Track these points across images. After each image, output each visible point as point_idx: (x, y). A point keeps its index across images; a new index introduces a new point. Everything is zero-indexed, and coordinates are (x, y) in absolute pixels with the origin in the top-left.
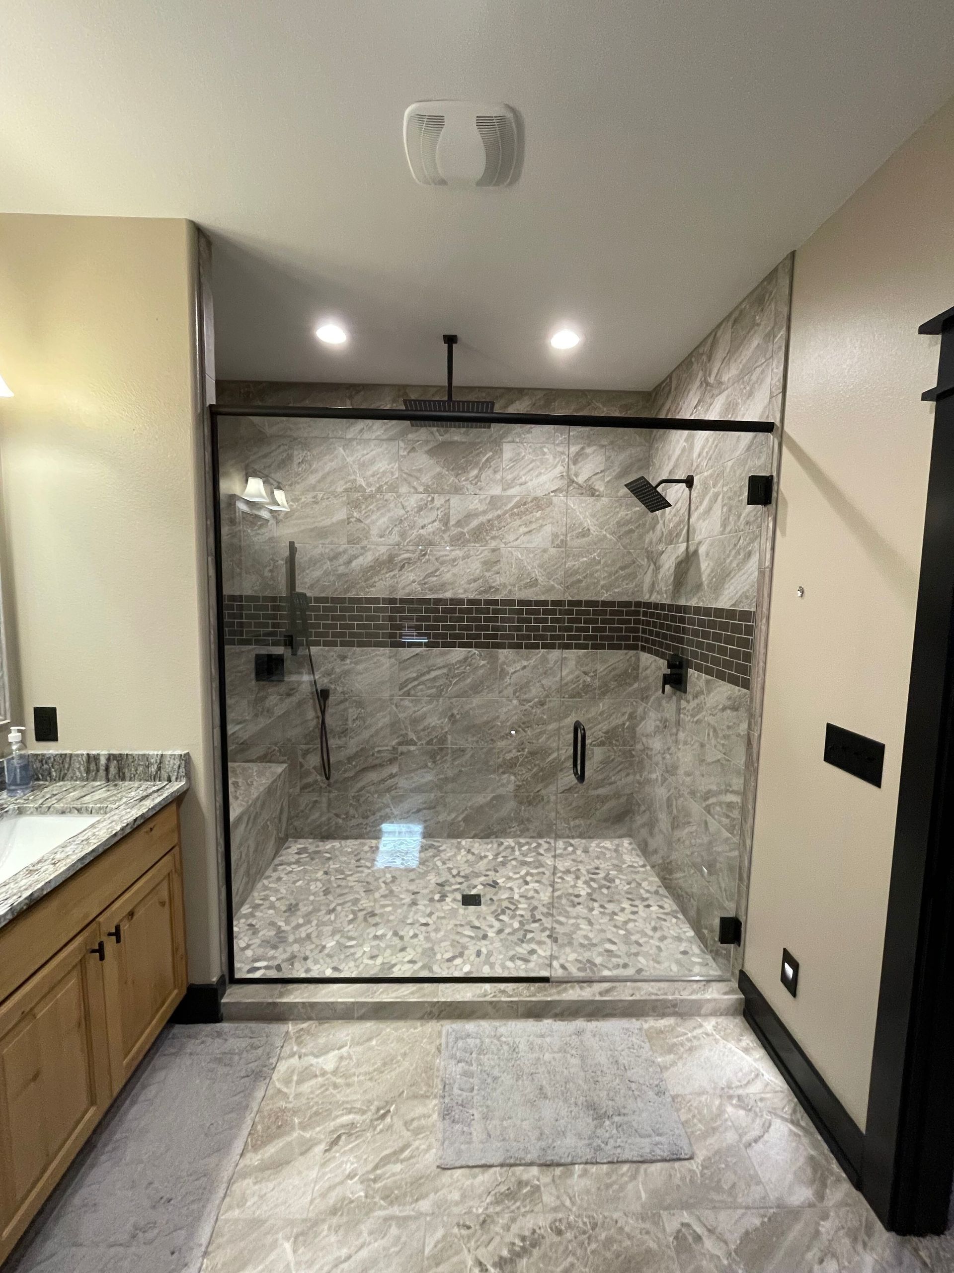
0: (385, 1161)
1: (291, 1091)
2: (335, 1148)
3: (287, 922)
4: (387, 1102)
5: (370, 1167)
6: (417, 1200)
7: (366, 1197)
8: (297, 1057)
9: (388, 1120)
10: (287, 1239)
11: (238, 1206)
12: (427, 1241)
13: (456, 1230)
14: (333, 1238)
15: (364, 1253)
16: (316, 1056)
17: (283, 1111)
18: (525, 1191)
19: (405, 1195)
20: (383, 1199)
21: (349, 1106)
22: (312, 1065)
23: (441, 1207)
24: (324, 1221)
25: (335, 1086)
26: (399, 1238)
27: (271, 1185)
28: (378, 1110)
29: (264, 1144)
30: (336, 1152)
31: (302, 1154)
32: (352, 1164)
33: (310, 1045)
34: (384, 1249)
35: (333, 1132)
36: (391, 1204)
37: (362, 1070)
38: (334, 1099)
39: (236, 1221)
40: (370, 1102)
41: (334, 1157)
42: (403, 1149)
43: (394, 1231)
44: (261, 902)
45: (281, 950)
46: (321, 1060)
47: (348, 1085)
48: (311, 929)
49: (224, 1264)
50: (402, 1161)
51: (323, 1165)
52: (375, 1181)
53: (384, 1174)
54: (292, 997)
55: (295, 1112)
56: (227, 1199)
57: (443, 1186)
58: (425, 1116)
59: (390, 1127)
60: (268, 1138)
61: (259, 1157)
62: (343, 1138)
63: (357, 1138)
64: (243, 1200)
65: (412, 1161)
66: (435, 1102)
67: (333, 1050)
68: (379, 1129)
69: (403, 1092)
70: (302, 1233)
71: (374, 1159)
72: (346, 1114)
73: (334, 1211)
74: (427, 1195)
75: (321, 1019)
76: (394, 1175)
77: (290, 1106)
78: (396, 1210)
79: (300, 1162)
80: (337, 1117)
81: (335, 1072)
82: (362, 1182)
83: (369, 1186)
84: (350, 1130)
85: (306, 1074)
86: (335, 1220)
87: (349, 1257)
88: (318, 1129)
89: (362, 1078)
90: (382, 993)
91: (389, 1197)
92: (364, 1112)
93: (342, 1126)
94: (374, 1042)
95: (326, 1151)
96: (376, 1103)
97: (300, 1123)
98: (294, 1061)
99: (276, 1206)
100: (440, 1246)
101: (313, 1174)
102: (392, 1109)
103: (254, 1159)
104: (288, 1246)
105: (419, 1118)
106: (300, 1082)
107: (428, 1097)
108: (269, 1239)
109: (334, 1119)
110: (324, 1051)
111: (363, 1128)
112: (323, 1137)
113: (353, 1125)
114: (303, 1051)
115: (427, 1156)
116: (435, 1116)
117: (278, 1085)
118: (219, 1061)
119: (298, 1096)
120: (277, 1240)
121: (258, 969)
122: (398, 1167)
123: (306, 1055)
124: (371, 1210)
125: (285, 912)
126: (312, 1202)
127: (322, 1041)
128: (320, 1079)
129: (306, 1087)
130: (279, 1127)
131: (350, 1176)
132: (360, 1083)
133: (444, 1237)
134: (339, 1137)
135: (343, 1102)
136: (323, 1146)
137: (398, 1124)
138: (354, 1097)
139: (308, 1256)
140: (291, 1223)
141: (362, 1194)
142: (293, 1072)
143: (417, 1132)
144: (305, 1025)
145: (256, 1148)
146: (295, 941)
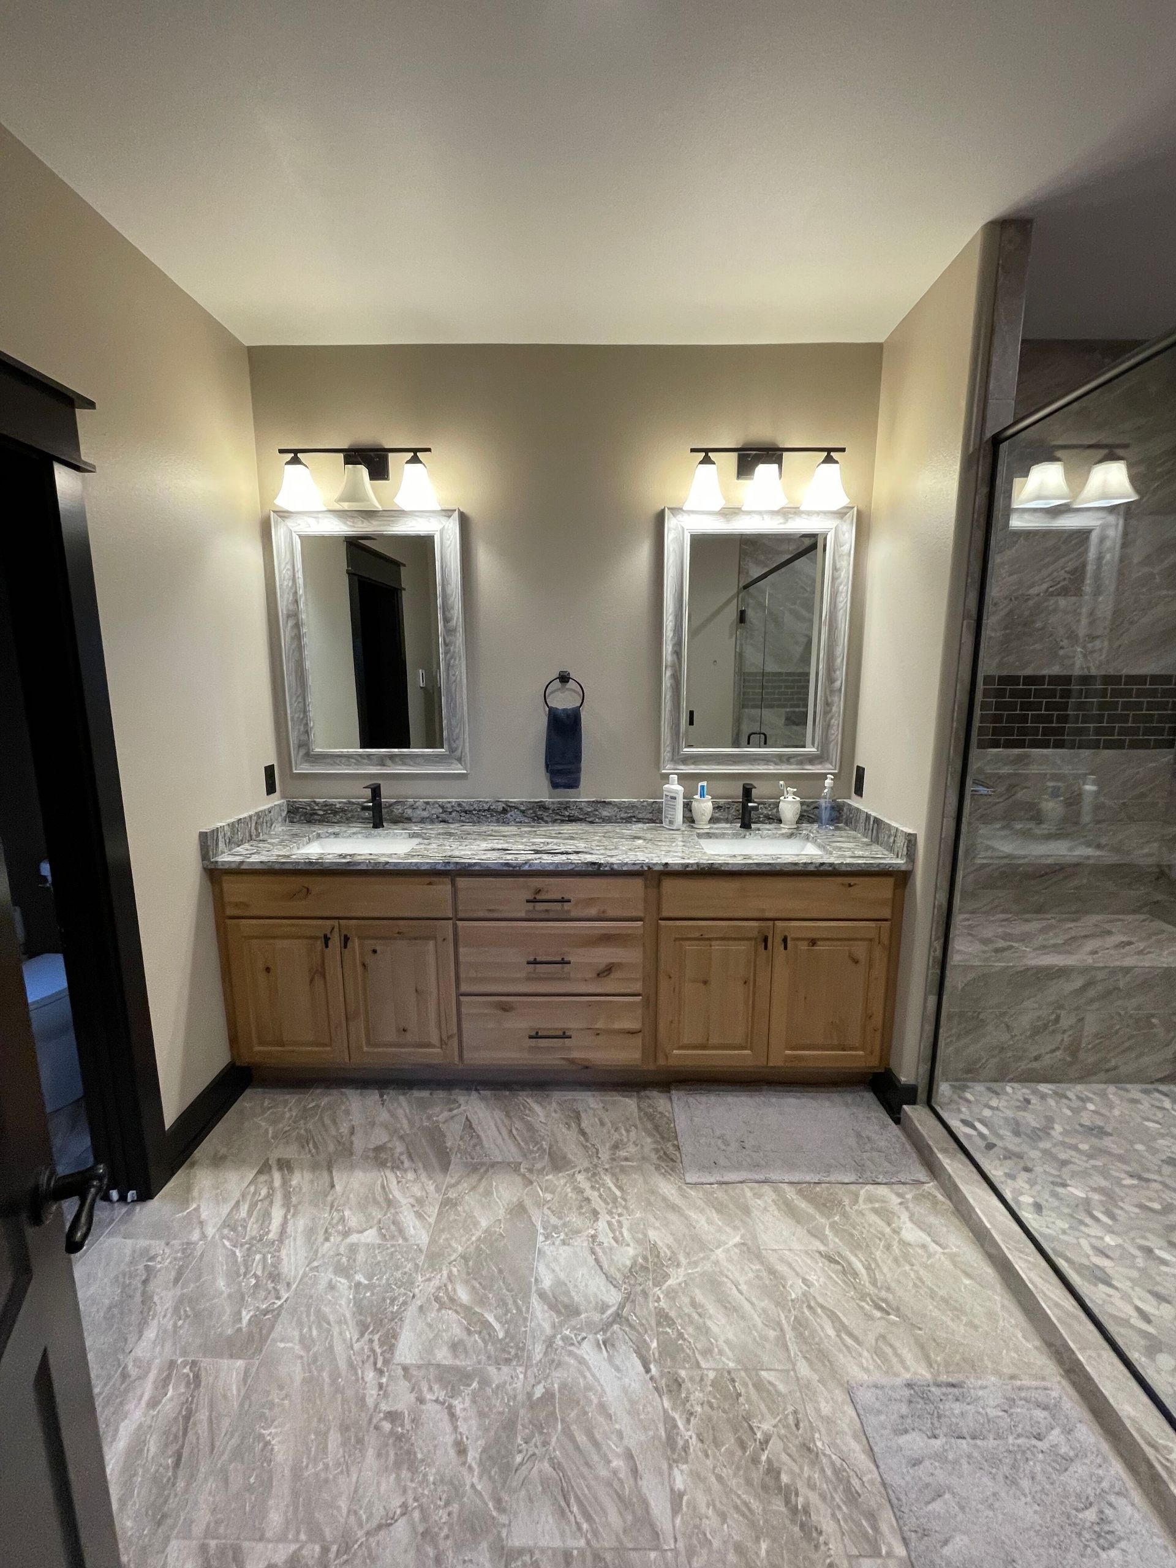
0: (833, 1317)
1: (862, 1205)
2: (827, 1263)
3: (1066, 1133)
4: (898, 1310)
5: (820, 1300)
6: (805, 1358)
7: (792, 1300)
8: (899, 1200)
9: (878, 1314)
10: (742, 1237)
11: (754, 1194)
12: (772, 1373)
13: (790, 1409)
14: (751, 1275)
15: (747, 1306)
16: (911, 1218)
17: (840, 1203)
18: (864, 1522)
19: (806, 1342)
20: (796, 1317)
21: (873, 1266)
22: (899, 1217)
23: (805, 1387)
24: (762, 1263)
25: (888, 1247)
26: (766, 1339)
27: (776, 1213)
28: (885, 1300)
29: (805, 1197)
30: (821, 1262)
31: (809, 1232)
32: (818, 1281)
33: (920, 1210)
34: (754, 1326)
35: (839, 1254)
36: (794, 1329)
37: (922, 1272)
38: (873, 1249)
39: (744, 1196)
40: (888, 1289)
41: (817, 1263)
42: (851, 1335)
43: (772, 1334)
44: (1073, 1097)
45: (1018, 1140)
46: (909, 1225)
47: (896, 1260)
48: (1080, 1163)
49: (717, 1198)
50: (838, 1336)
51: (806, 1252)
52: (810, 1307)
53: (818, 1316)
54: (948, 1161)
55: (845, 1215)
56: (756, 1185)
57: (830, 1392)
58: (902, 1362)
59: (869, 1317)
60: (812, 1200)
61: (794, 1197)
62: (839, 1267)
63: (844, 1281)
64: (759, 1196)
65: (844, 1348)
66: (928, 1376)
67: (929, 1235)
68: (863, 1304)
69: (920, 1329)
70: (749, 1249)
71: (830, 1304)
72: (863, 1265)
73: (772, 1272)
74: (815, 1371)
75: (958, 1210)
76: (822, 1328)
77: (847, 1208)
78: (789, 1334)
79: (801, 1231)
80: (856, 1256)
81: (904, 1243)
82: (804, 1294)
83: (803, 1302)
84: (848, 1272)
85: (886, 1214)
86: (764, 1274)
87: (741, 1293)
88: (837, 1240)
89: (912, 1275)
90: (1026, 1261)
91: (799, 1324)
92: (874, 1283)
93: (850, 1264)
94: (967, 1282)
95: (820, 1253)
96: (890, 1297)
97: (835, 1222)
98: (895, 1200)
99: (763, 1223)
100: (770, 1388)
101: (796, 1246)
102: (892, 1317)
103: (791, 1193)
104: (737, 1239)
105: (896, 1355)
106: (875, 1211)
107: (931, 1366)
108: (737, 1223)
109: (852, 1252)
110: (920, 1224)
111: (857, 1286)
112: (831, 1246)
113: (855, 1274)
114: (911, 1205)
115: (856, 1368)
116: (908, 1376)
117: (862, 1192)
118: (858, 1135)
119: (861, 1213)
120: (739, 1229)
121: (974, 1128)
122: (831, 1332)
123: (907, 1208)
124: (783, 1308)
125: (1081, 1125)
126: (774, 1250)
127: (932, 1219)
128: (888, 1230)
129: (873, 1218)
130: (824, 1205)
131: (805, 1281)
132: (906, 1274)
133: (779, 1394)
134: (838, 1263)
135: (875, 1260)
136: (822, 1248)
137: (880, 1327)
138: (885, 1270)
139: (735, 1258)
140: (755, 1238)
141: (793, 1296)
142: (883, 1201)
143: (877, 1352)
144: (940, 1197)
145: (800, 1192)
146: (1045, 1152)
